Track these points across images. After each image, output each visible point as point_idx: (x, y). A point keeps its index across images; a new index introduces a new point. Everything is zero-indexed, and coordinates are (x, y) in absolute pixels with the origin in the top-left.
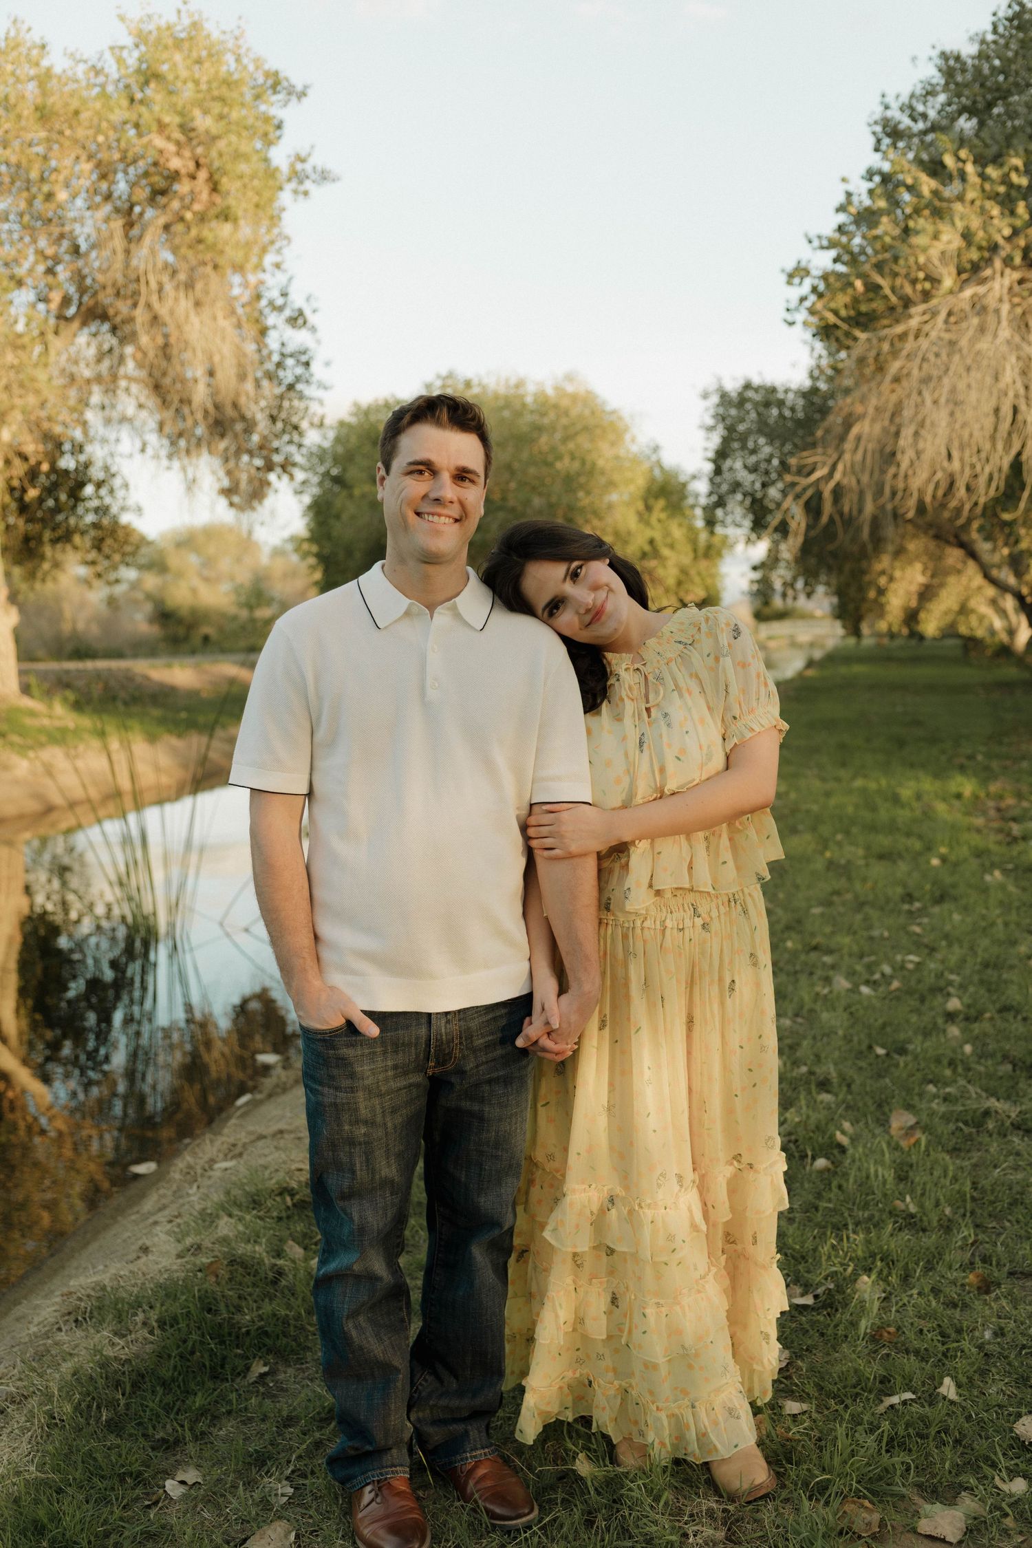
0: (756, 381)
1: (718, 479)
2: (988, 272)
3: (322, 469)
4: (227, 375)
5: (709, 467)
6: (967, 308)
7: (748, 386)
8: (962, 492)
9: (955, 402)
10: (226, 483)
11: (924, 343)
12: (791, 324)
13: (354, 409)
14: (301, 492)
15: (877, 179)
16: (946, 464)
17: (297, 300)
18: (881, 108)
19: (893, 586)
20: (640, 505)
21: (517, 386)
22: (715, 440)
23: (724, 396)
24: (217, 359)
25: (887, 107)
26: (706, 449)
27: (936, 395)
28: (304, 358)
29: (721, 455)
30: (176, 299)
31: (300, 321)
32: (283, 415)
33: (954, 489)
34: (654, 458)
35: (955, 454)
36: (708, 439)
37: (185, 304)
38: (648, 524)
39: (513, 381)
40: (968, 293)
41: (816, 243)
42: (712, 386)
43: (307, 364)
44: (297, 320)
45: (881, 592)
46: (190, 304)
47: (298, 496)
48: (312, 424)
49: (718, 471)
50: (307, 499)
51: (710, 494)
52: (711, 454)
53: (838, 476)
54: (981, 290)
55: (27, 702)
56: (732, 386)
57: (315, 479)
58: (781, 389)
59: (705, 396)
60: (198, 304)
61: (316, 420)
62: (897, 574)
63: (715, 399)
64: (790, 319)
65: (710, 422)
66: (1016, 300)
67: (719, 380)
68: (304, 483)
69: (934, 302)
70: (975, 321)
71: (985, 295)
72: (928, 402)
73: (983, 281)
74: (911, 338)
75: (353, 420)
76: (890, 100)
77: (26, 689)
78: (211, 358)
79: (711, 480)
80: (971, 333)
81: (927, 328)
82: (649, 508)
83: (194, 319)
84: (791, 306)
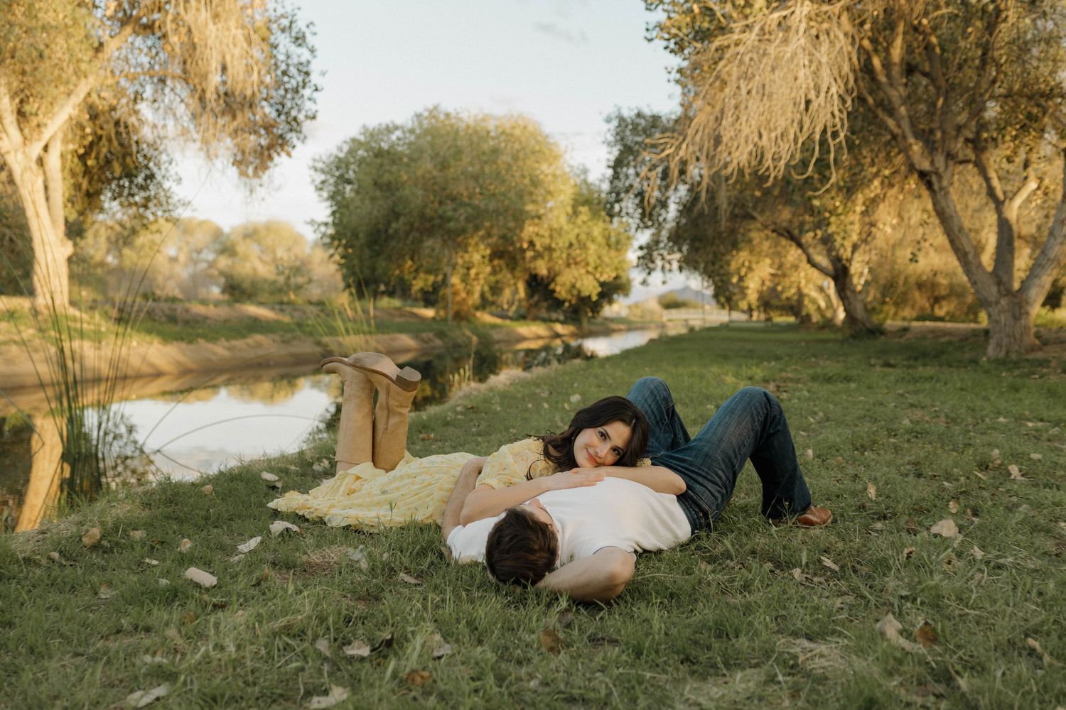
0: (647, 112)
1: (616, 182)
2: (791, 3)
3: (337, 174)
4: (237, 69)
5: (610, 172)
6: (775, 23)
7: (639, 115)
8: (768, 162)
9: (764, 92)
10: (239, 157)
11: (741, 49)
12: (650, 40)
13: (363, 131)
14: (321, 189)
16: (756, 139)
17: (301, 24)
19: (750, 275)
20: (569, 210)
21: (483, 120)
22: (616, 152)
23: (622, 120)
24: (228, 58)
26: (608, 160)
27: (749, 87)
28: (305, 70)
29: (618, 164)
30: (198, 10)
31: (300, 41)
32: (286, 110)
33: (764, 161)
34: (582, 177)
35: (765, 134)
36: (610, 153)
37: (205, 15)
38: (574, 223)
39: (480, 116)
40: (776, 15)
42: (614, 114)
43: (307, 74)
44: (299, 40)
45: (741, 279)
46: (209, 15)
47: (318, 193)
48: (307, 117)
49: (616, 176)
50: (325, 194)
51: (610, 193)
52: (612, 164)
53: (682, 153)
54: (786, 13)
55: (72, 311)
56: (628, 114)
57: (332, 181)
58: (664, 119)
59: (608, 120)
60: (216, 16)
61: (310, 113)
62: (754, 266)
63: (615, 123)
64: (649, 37)
65: (611, 138)
66: (812, 23)
67: (619, 109)
68: (323, 182)
69: (751, 20)
70: (781, 35)
71: (789, 16)
72: (744, 92)
73: (788, 7)
74: (732, 46)
75: (362, 138)
77: (73, 303)
78: (224, 58)
79: (611, 182)
80: (778, 41)
81: (745, 38)
82: (576, 213)
83: (211, 26)
84: (650, 27)
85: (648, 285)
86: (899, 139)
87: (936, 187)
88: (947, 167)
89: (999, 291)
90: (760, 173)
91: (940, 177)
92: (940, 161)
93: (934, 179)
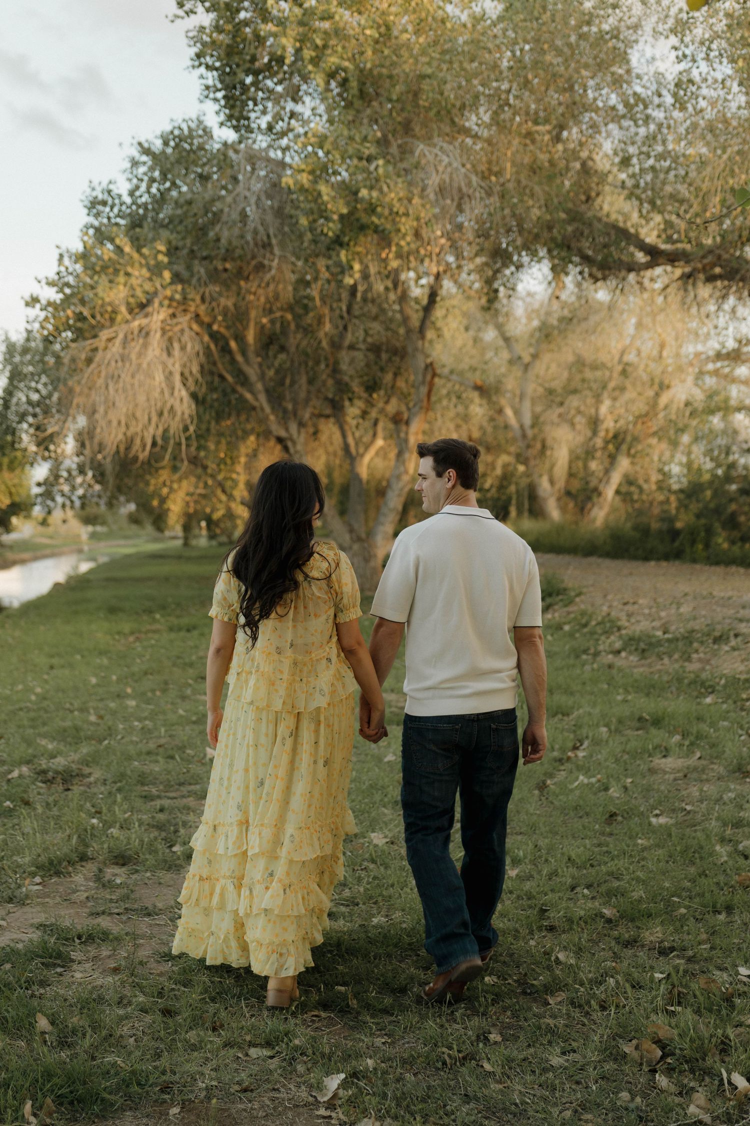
2: (150, 309)
6: (136, 332)
7: (28, 338)
8: (137, 447)
11: (108, 355)
15: (91, 232)
16: (125, 430)
18: (88, 190)
23: (10, 345)
25: (93, 189)
27: (116, 387)
33: (132, 445)
40: (136, 323)
41: (44, 281)
54: (144, 321)
56: (16, 338)
66: (167, 329)
69: (116, 326)
70: (141, 341)
71: (147, 325)
73: (146, 316)
74: (101, 351)
76: (95, 183)
81: (110, 345)
84: (30, 319)
85: (48, 525)
86: (258, 410)
87: (292, 450)
88: (299, 432)
89: (351, 538)
90: (131, 455)
91: (294, 443)
92: (293, 427)
93: (290, 444)
